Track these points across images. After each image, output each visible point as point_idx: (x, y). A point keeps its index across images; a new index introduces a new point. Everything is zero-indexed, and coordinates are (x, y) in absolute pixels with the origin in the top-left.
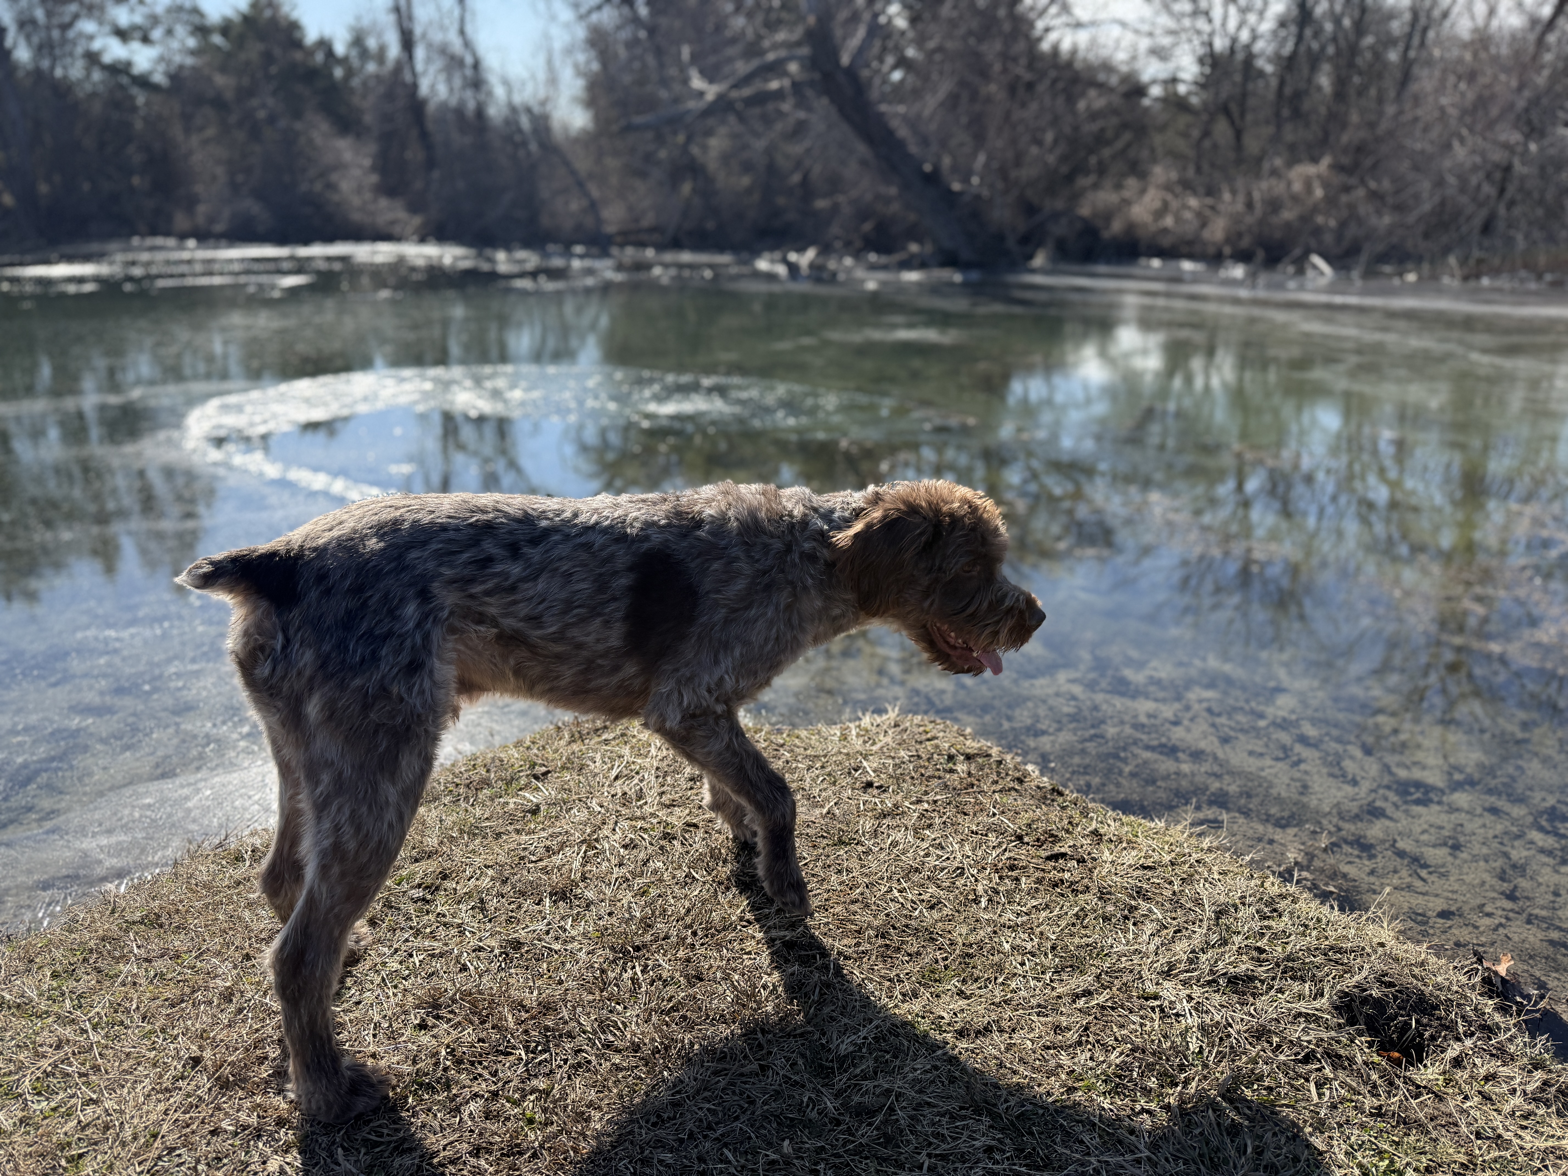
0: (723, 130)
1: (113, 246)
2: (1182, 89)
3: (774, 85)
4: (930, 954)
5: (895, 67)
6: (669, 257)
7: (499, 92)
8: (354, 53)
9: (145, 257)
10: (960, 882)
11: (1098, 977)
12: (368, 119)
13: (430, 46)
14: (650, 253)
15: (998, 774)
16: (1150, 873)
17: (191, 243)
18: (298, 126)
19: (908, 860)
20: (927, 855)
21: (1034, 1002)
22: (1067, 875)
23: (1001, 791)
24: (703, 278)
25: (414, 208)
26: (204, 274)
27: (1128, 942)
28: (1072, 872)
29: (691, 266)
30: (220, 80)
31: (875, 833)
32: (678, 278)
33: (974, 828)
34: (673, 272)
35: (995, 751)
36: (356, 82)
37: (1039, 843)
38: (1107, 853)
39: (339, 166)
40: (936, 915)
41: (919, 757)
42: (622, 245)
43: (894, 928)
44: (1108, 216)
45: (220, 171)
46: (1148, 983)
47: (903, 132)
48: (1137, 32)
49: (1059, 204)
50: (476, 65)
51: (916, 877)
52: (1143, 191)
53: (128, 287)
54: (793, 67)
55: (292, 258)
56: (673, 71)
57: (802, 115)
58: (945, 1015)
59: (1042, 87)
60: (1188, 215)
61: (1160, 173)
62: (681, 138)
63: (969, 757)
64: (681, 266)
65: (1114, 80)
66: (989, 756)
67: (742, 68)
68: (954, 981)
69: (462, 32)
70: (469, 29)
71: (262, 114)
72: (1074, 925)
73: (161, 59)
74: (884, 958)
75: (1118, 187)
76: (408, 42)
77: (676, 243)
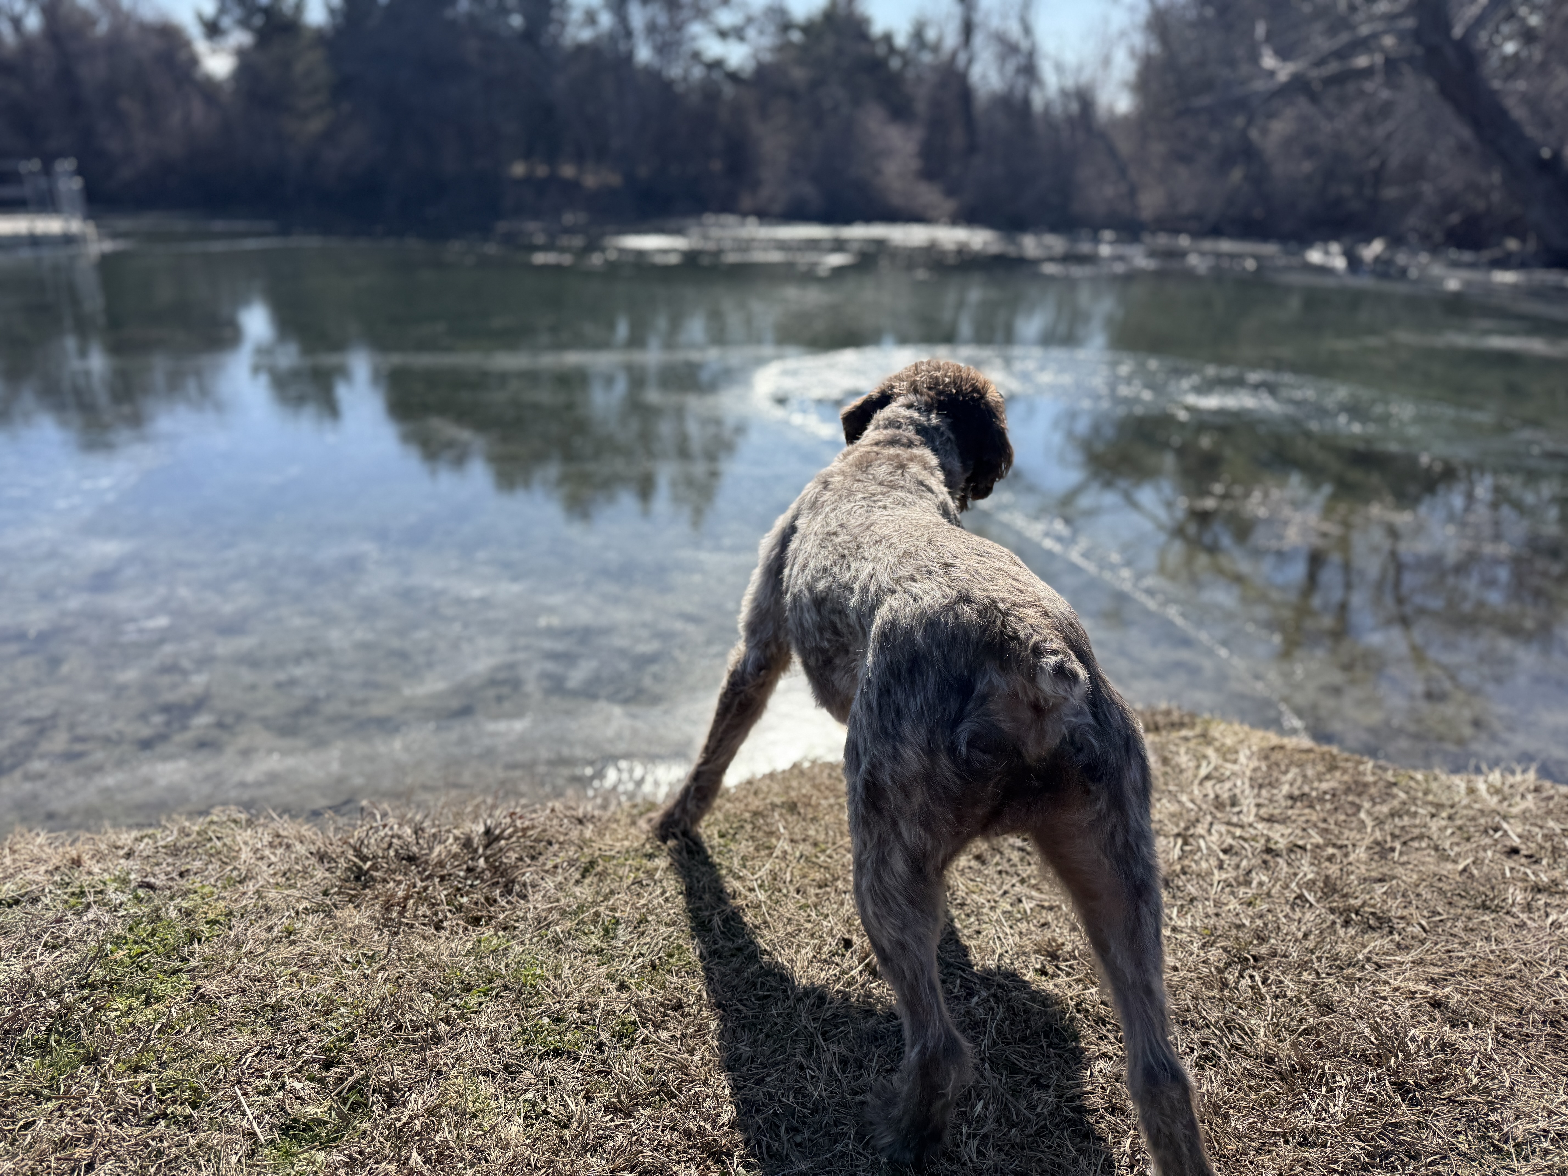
0: (1289, 113)
1: (690, 222)
3: (1362, 61)
6: (1208, 245)
7: (1051, 77)
8: (913, 45)
9: (718, 233)
12: (920, 106)
13: (989, 34)
14: (1184, 241)
17: (752, 222)
18: (857, 114)
24: (1244, 269)
25: (950, 192)
26: (762, 251)
29: (1232, 256)
30: (796, 73)
32: (1216, 268)
34: (1211, 261)
36: (910, 72)
39: (887, 152)
42: (1154, 232)
45: (784, 157)
47: (1518, 112)
50: (1032, 51)
54: (1389, 41)
55: (835, 238)
56: (1242, 50)
57: (1388, 94)
62: (1240, 121)
64: (1218, 255)
67: (1323, 43)
69: (1023, 19)
70: (1031, 16)
71: (827, 104)
73: (751, 55)
76: (968, 31)
77: (1216, 231)
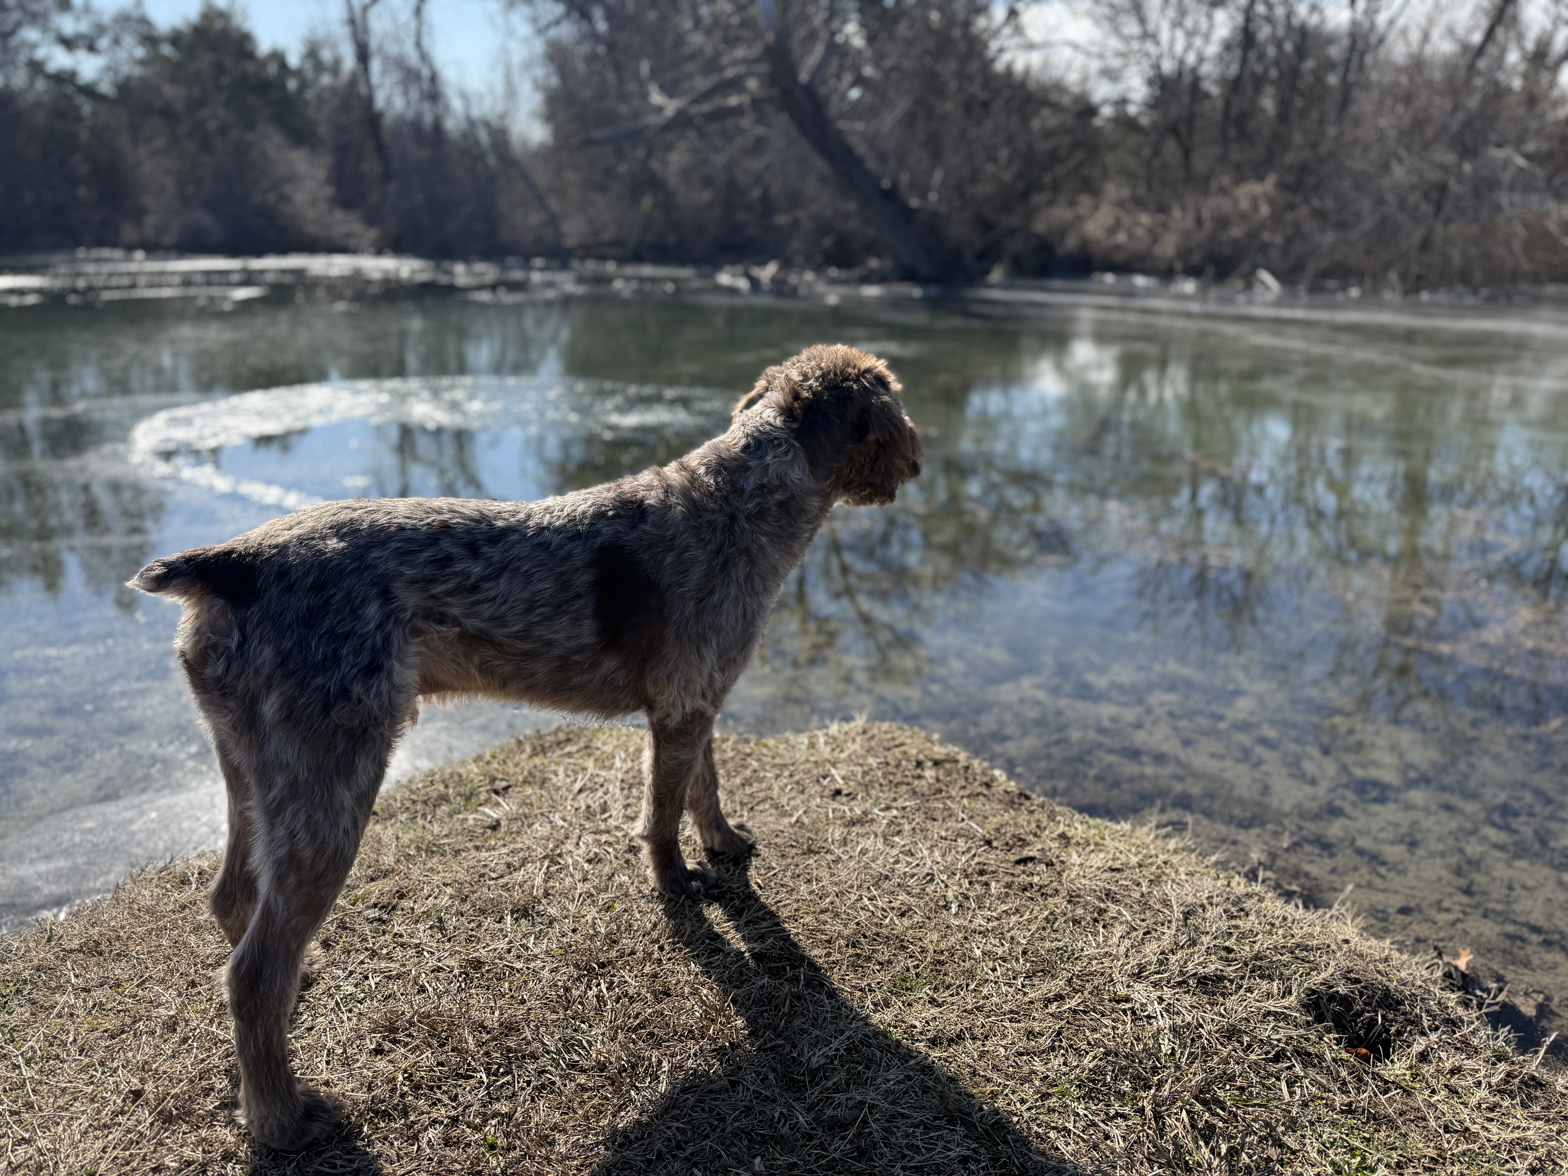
0: (682, 146)
1: (57, 258)
2: (1132, 110)
3: (733, 101)
4: (902, 962)
5: (853, 85)
6: (630, 270)
7: (457, 105)
8: (308, 66)
9: (90, 268)
10: (930, 889)
11: (1070, 981)
12: (323, 131)
13: (386, 59)
14: (610, 267)
15: (966, 779)
16: (1118, 876)
17: (139, 255)
18: (250, 137)
19: (877, 867)
20: (897, 862)
21: (1006, 1008)
22: (1036, 879)
23: (969, 796)
24: (664, 292)
25: (370, 220)
26: (151, 286)
27: (1098, 945)
28: (1041, 876)
29: (652, 280)
30: (170, 91)
31: (844, 842)
32: (638, 292)
33: (943, 834)
34: (634, 285)
35: (962, 757)
36: (310, 94)
37: (1009, 847)
38: (1075, 856)
39: (293, 178)
40: (906, 922)
41: (888, 764)
42: (583, 258)
43: (865, 937)
44: (1062, 232)
45: (170, 183)
46: (1119, 986)
47: (861, 149)
48: (1088, 54)
49: (1015, 220)
50: (434, 78)
51: (886, 885)
52: (1096, 208)
53: (73, 299)
54: (752, 84)
55: (245, 271)
56: (632, 87)
57: (760, 131)
58: (917, 1024)
59: (997, 106)
60: (1140, 232)
61: (1112, 190)
62: (641, 153)
63: (937, 763)
64: (642, 280)
65: (1066, 100)
66: (956, 761)
67: (701, 83)
68: (926, 989)
69: (418, 45)
70: (426, 42)
71: (212, 125)
72: (1044, 929)
73: (108, 68)
74: (855, 967)
75: (1072, 204)
76: (363, 55)
77: (637, 257)
